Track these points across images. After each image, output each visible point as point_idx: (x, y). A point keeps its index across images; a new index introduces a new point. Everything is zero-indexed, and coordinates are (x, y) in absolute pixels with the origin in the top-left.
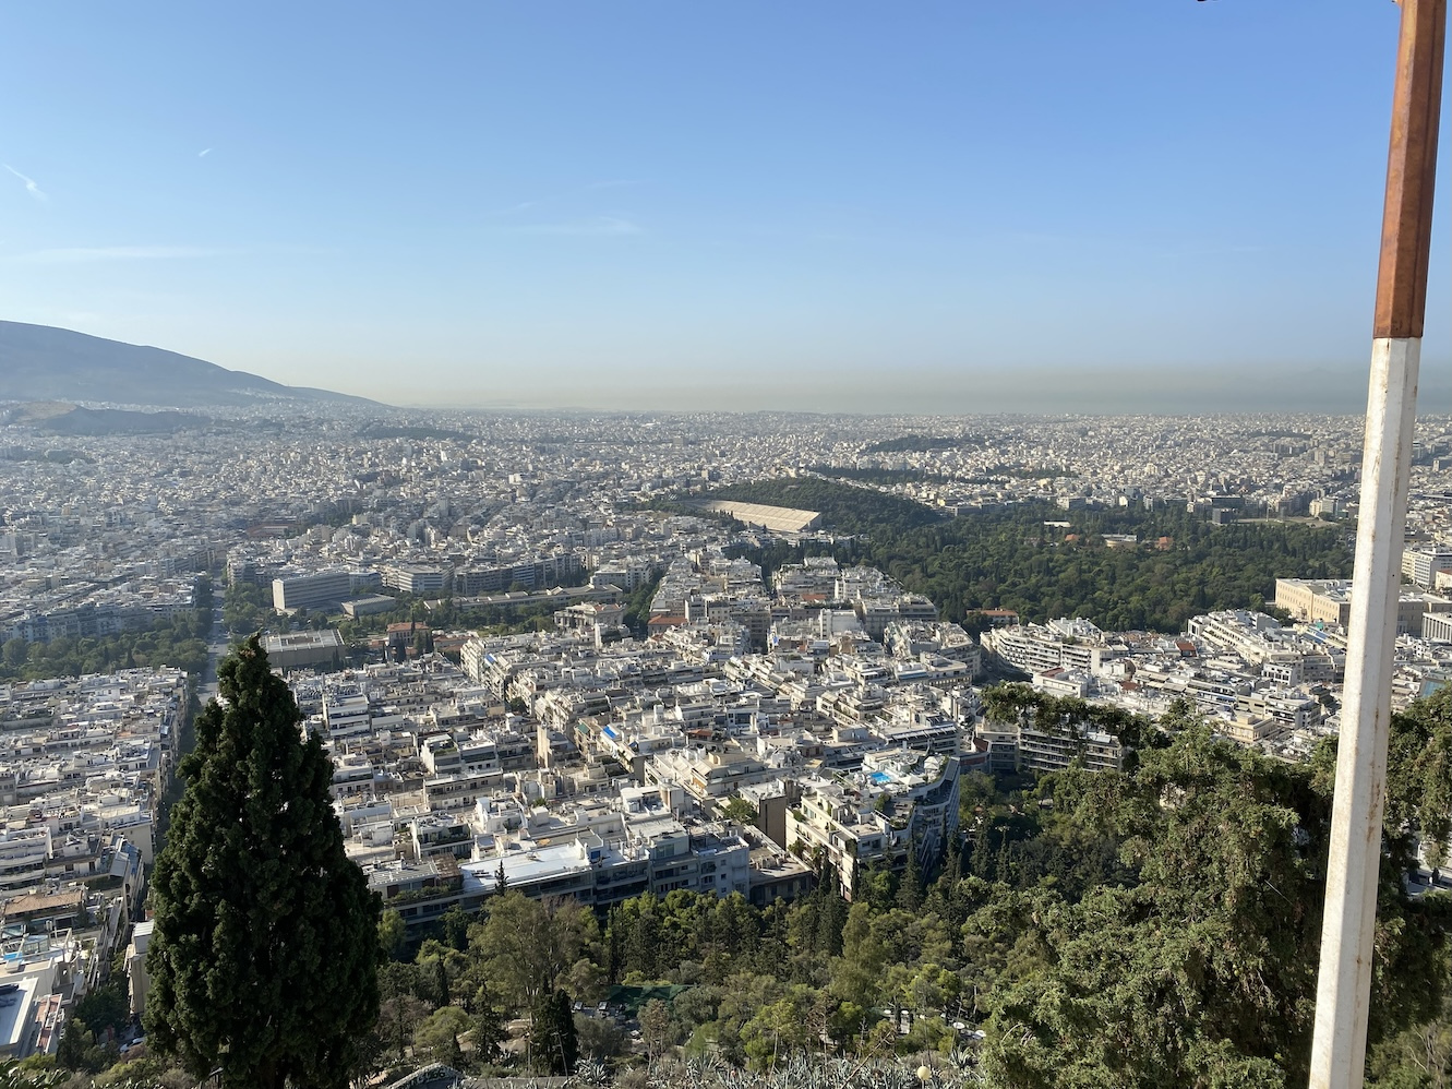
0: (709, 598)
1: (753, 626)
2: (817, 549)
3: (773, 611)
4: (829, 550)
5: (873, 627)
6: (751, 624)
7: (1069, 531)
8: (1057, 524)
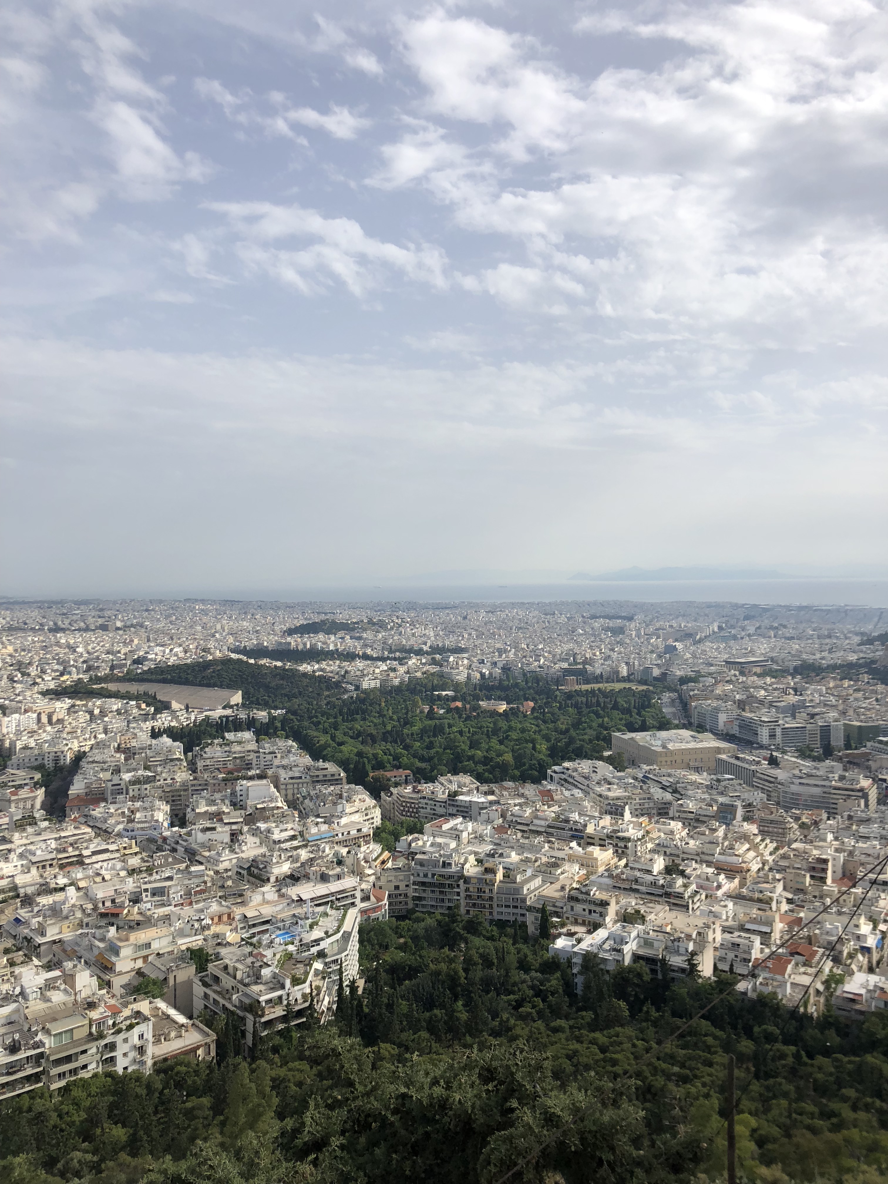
0: (127, 777)
1: (173, 801)
2: (237, 725)
3: (193, 785)
4: (250, 724)
5: (286, 795)
6: (170, 799)
7: (454, 699)
8: (444, 693)
